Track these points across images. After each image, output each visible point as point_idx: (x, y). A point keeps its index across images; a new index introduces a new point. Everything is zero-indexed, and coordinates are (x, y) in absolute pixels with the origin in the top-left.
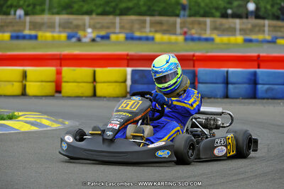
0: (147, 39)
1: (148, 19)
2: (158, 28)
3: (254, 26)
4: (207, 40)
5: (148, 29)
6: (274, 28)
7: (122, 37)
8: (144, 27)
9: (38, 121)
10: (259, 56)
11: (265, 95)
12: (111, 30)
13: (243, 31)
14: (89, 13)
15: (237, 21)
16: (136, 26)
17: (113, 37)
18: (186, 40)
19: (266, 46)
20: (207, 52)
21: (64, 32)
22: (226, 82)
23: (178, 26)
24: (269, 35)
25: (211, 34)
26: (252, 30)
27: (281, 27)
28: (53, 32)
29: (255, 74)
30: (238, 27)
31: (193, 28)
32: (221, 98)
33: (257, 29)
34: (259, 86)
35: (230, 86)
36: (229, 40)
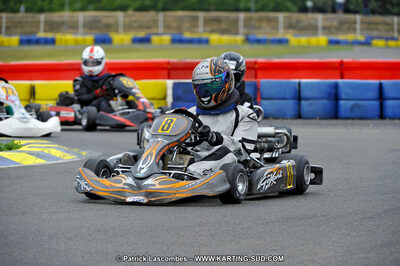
0: (200, 41)
1: (201, 15)
2: (214, 27)
3: (342, 23)
4: (280, 42)
5: (201, 29)
6: (369, 26)
7: (167, 38)
8: (196, 26)
9: (46, 151)
12: (153, 31)
13: (327, 30)
14: (123, 8)
15: (319, 17)
16: (186, 25)
17: (155, 39)
18: (248, 40)
19: (357, 49)
21: (91, 33)
23: (241, 24)
24: (361, 34)
25: (285, 33)
26: (339, 28)
27: (377, 24)
28: (75, 34)
30: (320, 24)
31: (260, 28)
33: (347, 26)
34: (342, 102)
36: (309, 41)
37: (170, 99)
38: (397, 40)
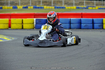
0: (41, 8)
2: (45, 4)
3: (80, 3)
4: (63, 8)
5: (41, 4)
6: (87, 3)
7: (32, 7)
8: (40, 4)
9: (3, 38)
10: (82, 13)
11: (84, 28)
12: (28, 5)
13: (76, 4)
15: (74, 1)
16: (37, 3)
17: (29, 7)
18: (55, 8)
19: (84, 10)
20: (63, 12)
21: (11, 6)
22: (70, 23)
23: (52, 3)
24: (85, 6)
27: (90, 3)
28: (8, 6)
29: (80, 20)
30: (74, 3)
31: (57, 4)
32: (68, 29)
34: (82, 24)
35: (71, 24)
36: (71, 8)
37: (35, 24)
38: (95, 7)
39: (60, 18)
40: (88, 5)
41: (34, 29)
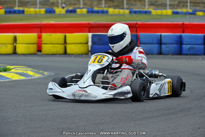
0: (103, 12)
2: (110, 4)
3: (180, 2)
4: (146, 12)
5: (103, 6)
6: (194, 4)
7: (85, 11)
8: (101, 4)
9: (25, 72)
10: (183, 24)
11: (187, 52)
12: (75, 7)
13: (172, 6)
16: (95, 3)
17: (78, 11)
18: (130, 12)
19: (188, 17)
21: (44, 8)
22: (160, 42)
23: (125, 3)
24: (190, 9)
25: (148, 8)
27: (199, 3)
28: (35, 8)
29: (181, 37)
30: (168, 3)
31: (135, 5)
32: (156, 55)
33: (182, 4)
34: (184, 46)
35: (163, 46)
36: (162, 12)
37: (90, 44)
39: (141, 34)
40: (195, 8)
41: (88, 54)
